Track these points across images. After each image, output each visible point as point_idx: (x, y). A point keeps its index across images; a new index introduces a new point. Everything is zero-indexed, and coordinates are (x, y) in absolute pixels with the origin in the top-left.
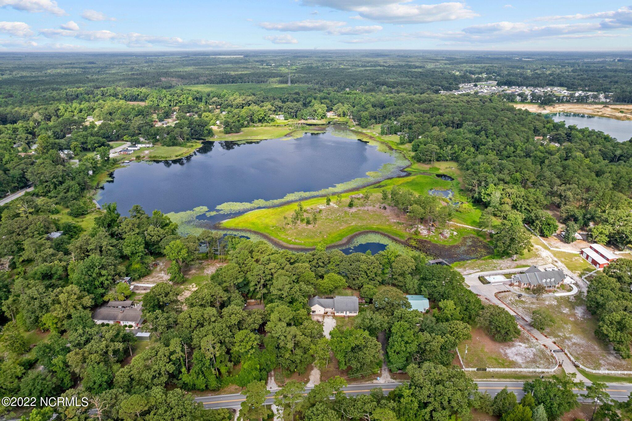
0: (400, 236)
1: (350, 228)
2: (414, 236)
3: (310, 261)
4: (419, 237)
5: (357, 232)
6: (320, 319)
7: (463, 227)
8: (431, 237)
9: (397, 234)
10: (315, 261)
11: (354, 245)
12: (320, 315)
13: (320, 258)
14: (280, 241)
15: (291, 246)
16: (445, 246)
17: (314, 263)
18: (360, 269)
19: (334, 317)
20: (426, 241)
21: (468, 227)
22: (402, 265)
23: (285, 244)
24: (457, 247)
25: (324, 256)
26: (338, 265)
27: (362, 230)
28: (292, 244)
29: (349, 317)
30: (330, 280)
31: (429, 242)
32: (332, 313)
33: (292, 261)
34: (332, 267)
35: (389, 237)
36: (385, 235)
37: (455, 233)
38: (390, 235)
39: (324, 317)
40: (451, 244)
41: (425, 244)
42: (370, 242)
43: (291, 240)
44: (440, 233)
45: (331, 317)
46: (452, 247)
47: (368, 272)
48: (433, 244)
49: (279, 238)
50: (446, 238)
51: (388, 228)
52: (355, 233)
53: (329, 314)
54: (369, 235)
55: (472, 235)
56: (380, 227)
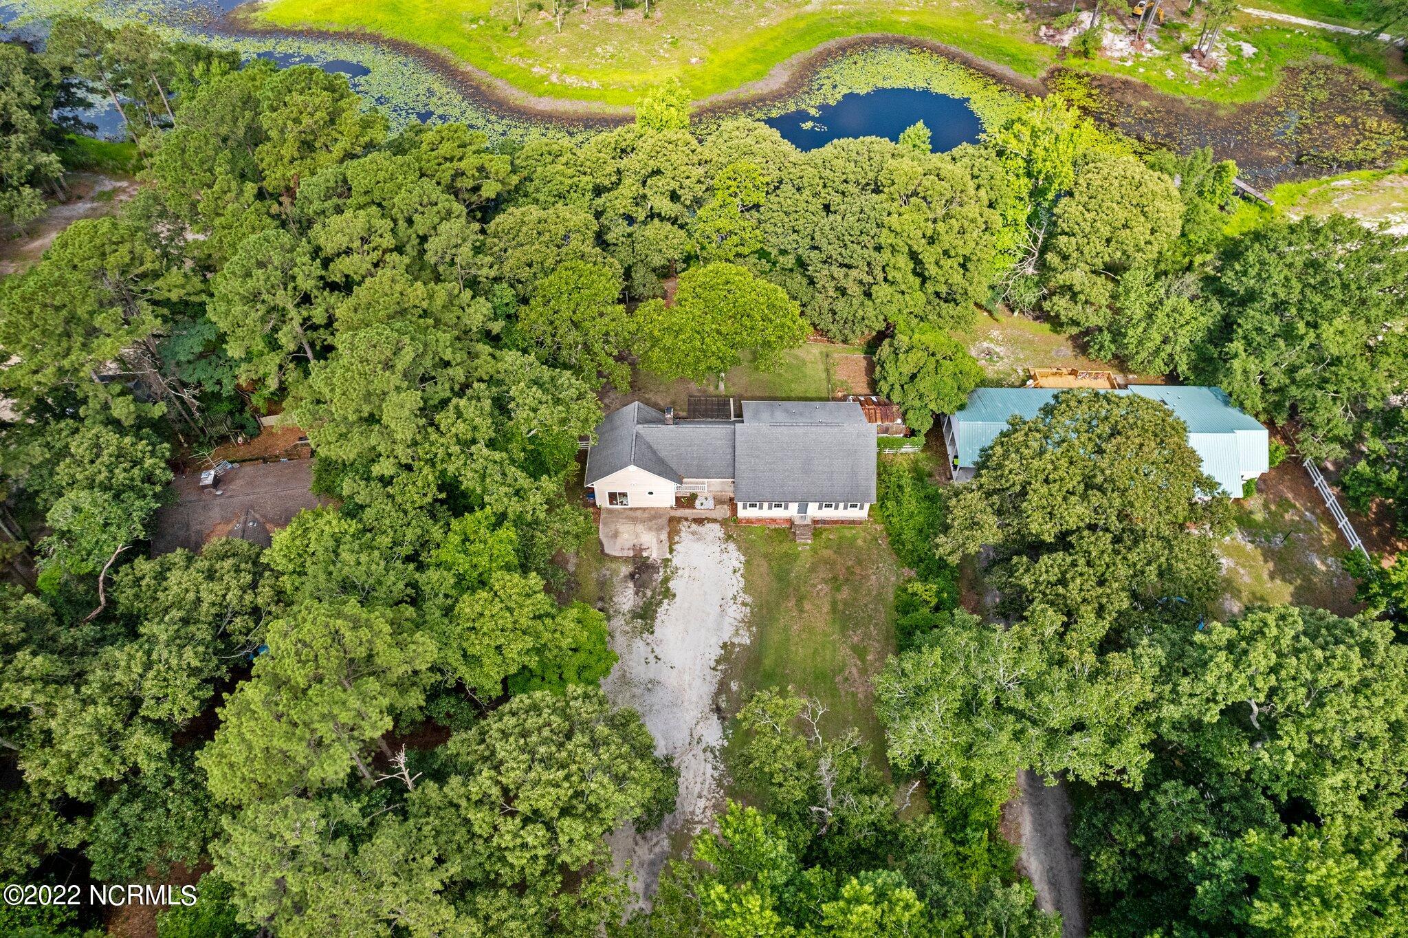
0: (1013, 59)
1: (801, 25)
2: (1073, 63)
3: (598, 191)
4: (1096, 66)
5: (832, 44)
6: (653, 545)
7: (1271, 21)
8: (1149, 65)
9: (999, 53)
10: (629, 187)
11: (818, 100)
12: (650, 516)
13: (657, 172)
14: (499, 83)
15: (545, 105)
16: (1215, 106)
17: (621, 200)
18: (885, 238)
19: (733, 528)
20: (1126, 84)
21: (1294, 20)
22: (1121, 215)
23: (518, 97)
24: (1268, 110)
25: (679, 157)
26: (757, 207)
27: (852, 35)
28: (548, 93)
29: (818, 527)
30: (710, 308)
31: (1143, 90)
32: (719, 501)
33: (490, 190)
34: (723, 223)
35: (967, 64)
36: (951, 57)
37: (1248, 50)
38: (969, 54)
39: (673, 526)
40: (1239, 100)
41: (1129, 98)
42: (887, 85)
43: (543, 79)
44: (1187, 49)
45: (715, 530)
46: (1247, 109)
47: (929, 256)
48: (1162, 99)
49: (492, 68)
50: (1213, 69)
51: (960, 23)
52: (821, 47)
53: (704, 506)
54: (883, 55)
55: (1321, 59)
56: (926, 20)
